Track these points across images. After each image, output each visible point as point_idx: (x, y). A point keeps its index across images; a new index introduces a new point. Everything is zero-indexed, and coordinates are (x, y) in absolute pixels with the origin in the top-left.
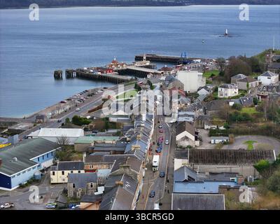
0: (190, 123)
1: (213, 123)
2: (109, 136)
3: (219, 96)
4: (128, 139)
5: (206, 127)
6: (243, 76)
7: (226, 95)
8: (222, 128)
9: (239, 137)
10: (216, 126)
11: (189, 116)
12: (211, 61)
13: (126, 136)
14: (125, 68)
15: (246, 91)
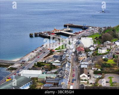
0: (86, 68)
1: (95, 67)
2: (52, 74)
3: (98, 52)
4: (60, 76)
5: (93, 69)
6: (109, 42)
7: (102, 52)
8: (99, 70)
9: (106, 74)
10: (97, 69)
11: (86, 64)
12: (96, 27)
13: (59, 74)
14: (59, 32)
15: (110, 50)
